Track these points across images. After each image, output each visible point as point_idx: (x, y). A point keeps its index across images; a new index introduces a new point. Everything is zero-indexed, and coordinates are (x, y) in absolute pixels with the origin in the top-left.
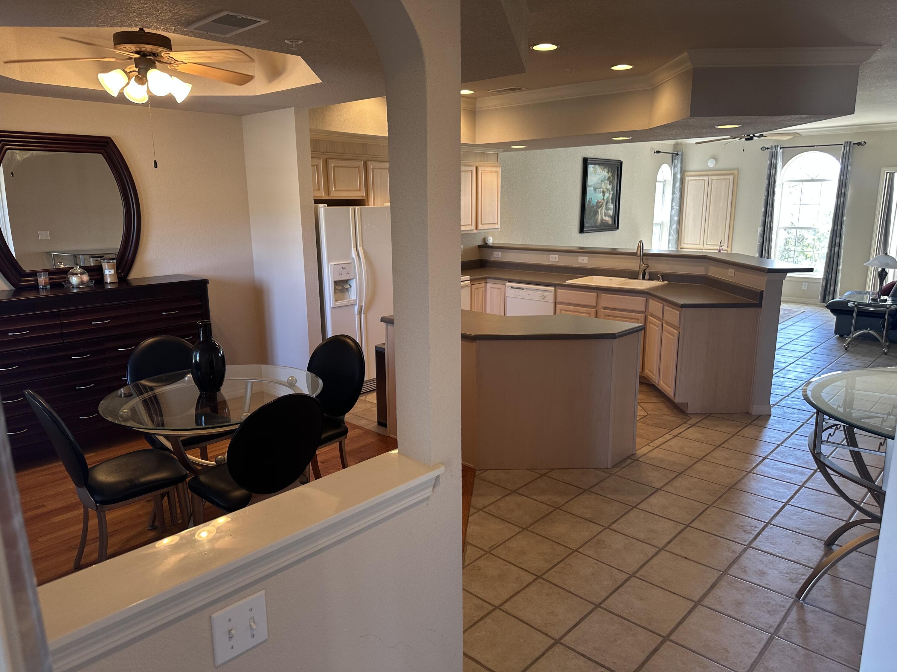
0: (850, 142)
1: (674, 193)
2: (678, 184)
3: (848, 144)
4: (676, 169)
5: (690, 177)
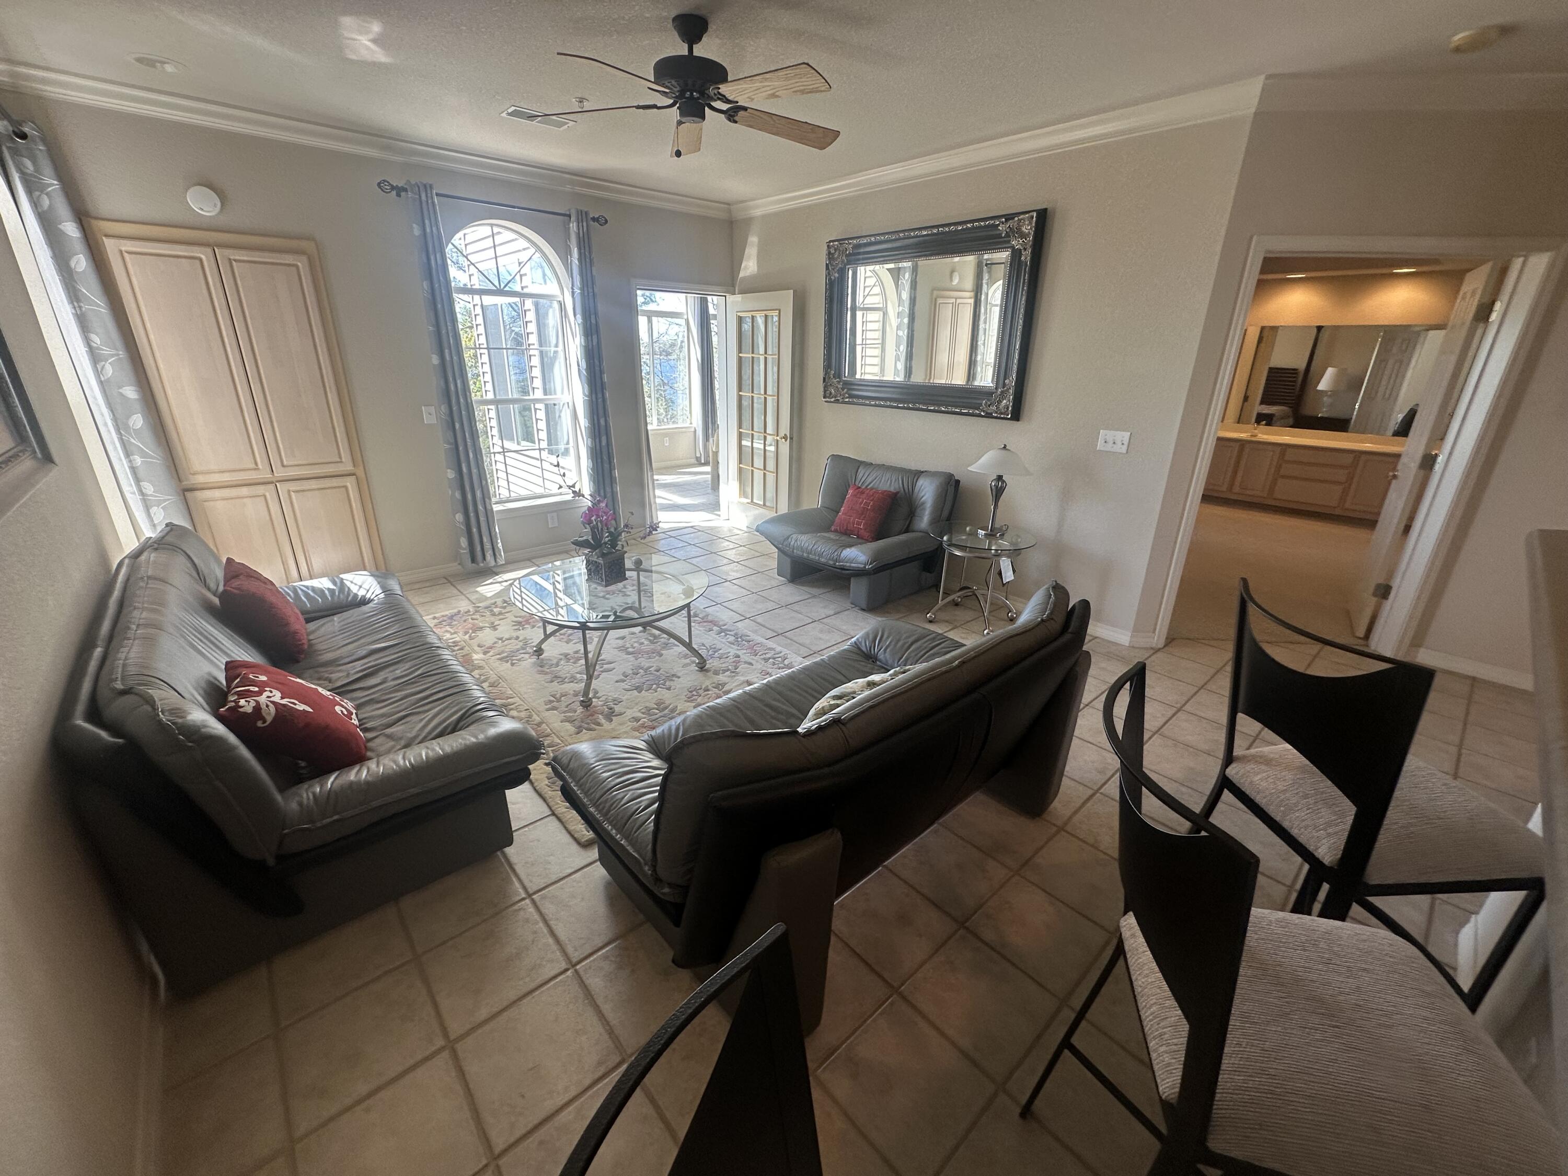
1: (74, 296)
2: (81, 263)
3: (584, 217)
4: (46, 202)
5: (128, 243)
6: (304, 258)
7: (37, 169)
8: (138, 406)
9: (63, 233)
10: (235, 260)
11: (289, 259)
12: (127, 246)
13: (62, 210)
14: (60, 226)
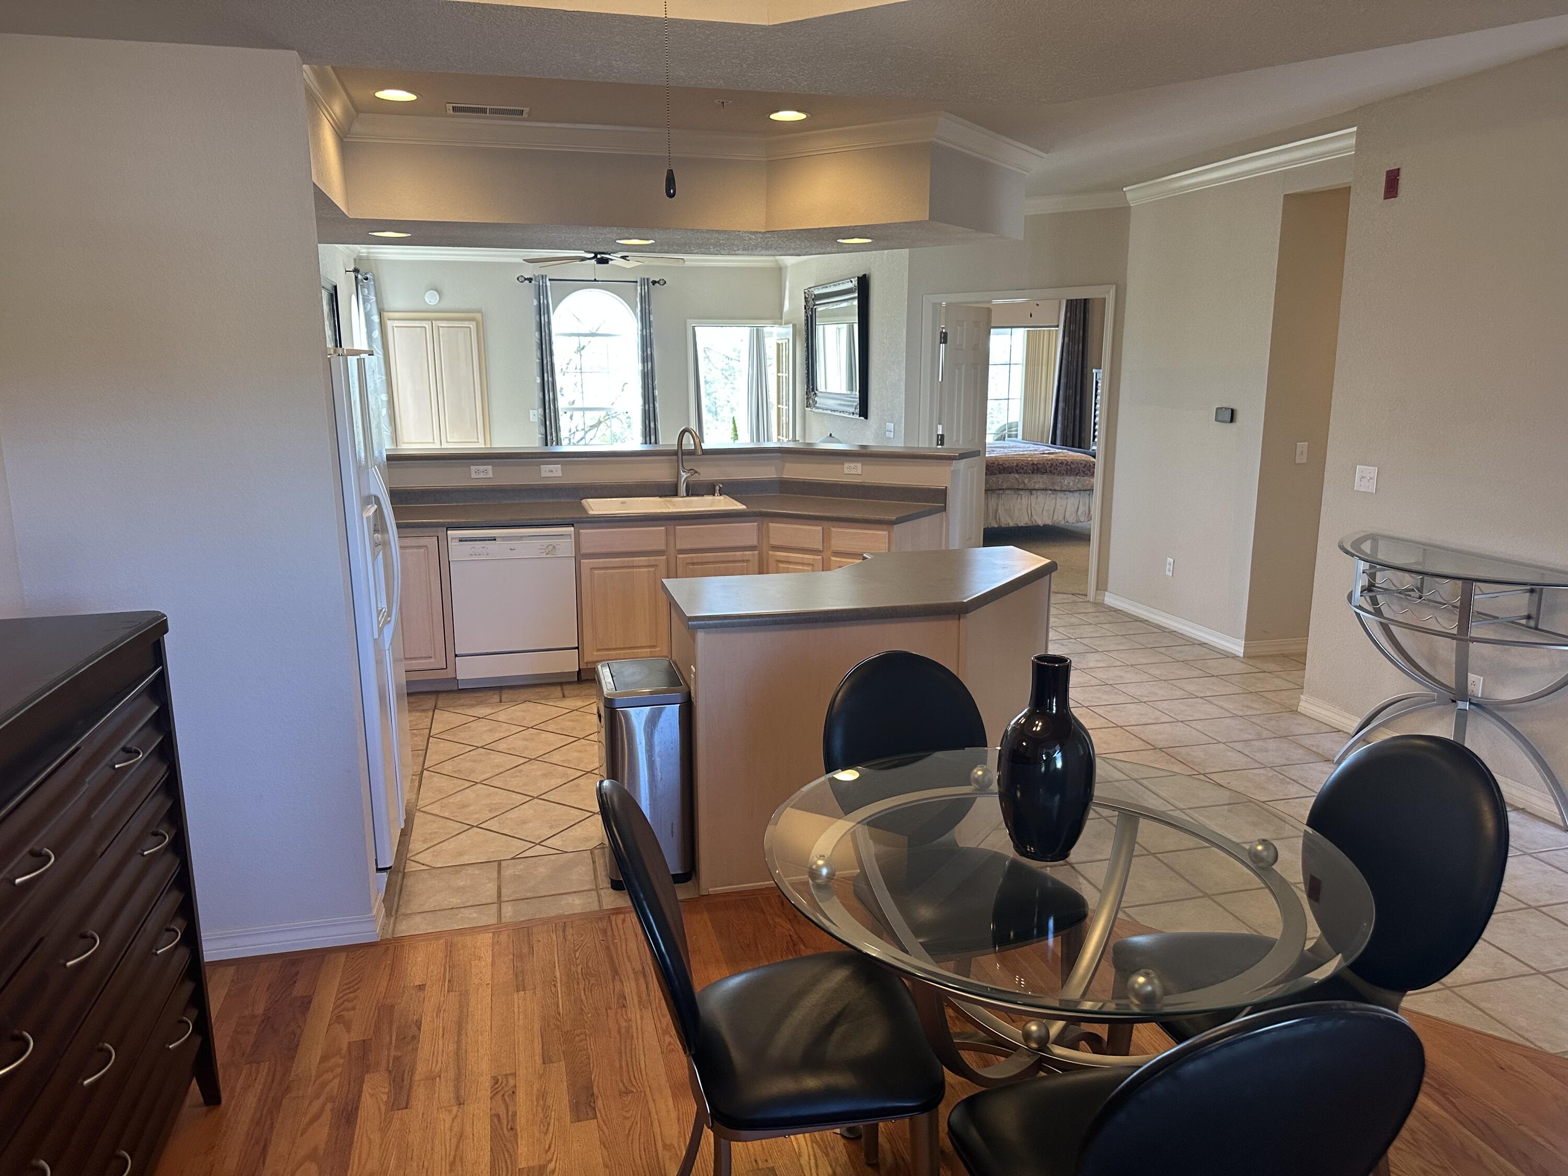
0: (648, 279)
2: (376, 334)
3: (645, 282)
4: (369, 306)
5: (395, 322)
6: (474, 323)
7: (369, 293)
8: (385, 404)
9: (372, 320)
10: (441, 327)
11: (466, 324)
12: (397, 323)
13: (375, 311)
14: (372, 318)
